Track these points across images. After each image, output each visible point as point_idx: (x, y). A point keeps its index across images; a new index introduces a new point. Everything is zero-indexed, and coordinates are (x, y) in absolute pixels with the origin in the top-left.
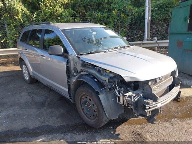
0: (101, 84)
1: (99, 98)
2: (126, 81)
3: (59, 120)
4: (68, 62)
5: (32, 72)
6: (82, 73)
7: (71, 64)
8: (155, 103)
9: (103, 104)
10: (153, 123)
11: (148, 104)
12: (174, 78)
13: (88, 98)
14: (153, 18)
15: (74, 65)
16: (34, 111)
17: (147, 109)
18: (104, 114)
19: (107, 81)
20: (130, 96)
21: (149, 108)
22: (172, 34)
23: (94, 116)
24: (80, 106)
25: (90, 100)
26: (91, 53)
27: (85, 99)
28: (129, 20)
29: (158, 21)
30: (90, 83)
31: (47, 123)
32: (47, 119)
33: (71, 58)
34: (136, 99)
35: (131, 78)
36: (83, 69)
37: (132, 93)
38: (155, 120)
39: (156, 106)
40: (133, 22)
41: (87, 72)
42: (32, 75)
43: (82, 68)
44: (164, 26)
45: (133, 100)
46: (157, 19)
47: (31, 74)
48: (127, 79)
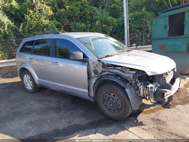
0: (126, 81)
2: (149, 75)
4: (88, 66)
5: (38, 80)
6: (103, 74)
7: (90, 67)
8: (170, 91)
10: (169, 108)
11: (166, 92)
13: (112, 94)
14: (131, 27)
15: (95, 67)
17: (165, 96)
19: (132, 77)
20: (151, 88)
21: (167, 95)
22: (155, 39)
23: (118, 109)
24: (102, 103)
25: (114, 96)
26: (108, 56)
27: (108, 96)
33: (90, 63)
34: (156, 90)
35: (152, 72)
36: (105, 70)
37: (152, 85)
38: (171, 105)
39: (171, 93)
41: (110, 72)
45: (153, 90)
47: (37, 82)
48: (149, 74)
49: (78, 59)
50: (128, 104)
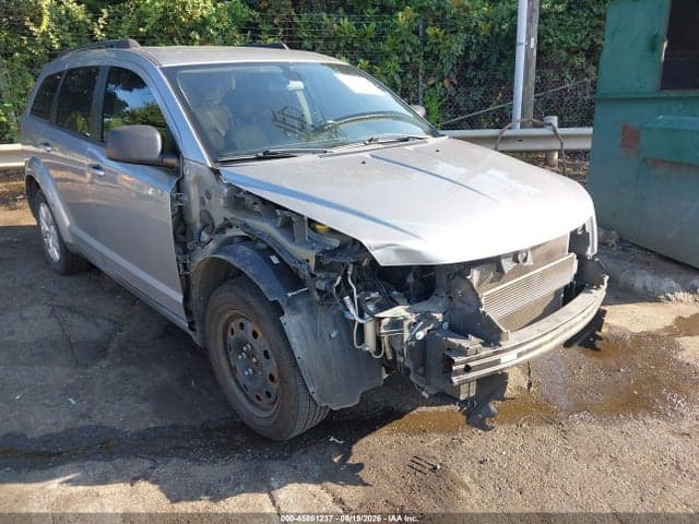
0: (289, 276)
1: (281, 329)
2: (382, 264)
3: (145, 407)
4: (179, 187)
8: (490, 351)
9: (299, 352)
10: (486, 428)
11: (462, 351)
12: (581, 258)
13: (250, 326)
16: (59, 373)
17: (457, 373)
18: (301, 389)
19: (312, 263)
20: (396, 323)
21: (468, 369)
23: (269, 394)
24: (223, 358)
25: (255, 335)
26: (268, 156)
27: (239, 333)
28: (458, 48)
29: (564, 54)
30: (249, 272)
31: (97, 419)
32: (102, 404)
33: (189, 175)
34: (421, 335)
35: (400, 252)
36: (233, 216)
37: (406, 310)
38: (491, 415)
39: (497, 362)
40: (473, 57)
41: (245, 226)
42: (71, 241)
43: (229, 215)
44: (587, 76)
45: (407, 335)
46: (559, 47)
47: (68, 239)
48: (384, 258)
49: (136, 156)
50: (293, 381)
